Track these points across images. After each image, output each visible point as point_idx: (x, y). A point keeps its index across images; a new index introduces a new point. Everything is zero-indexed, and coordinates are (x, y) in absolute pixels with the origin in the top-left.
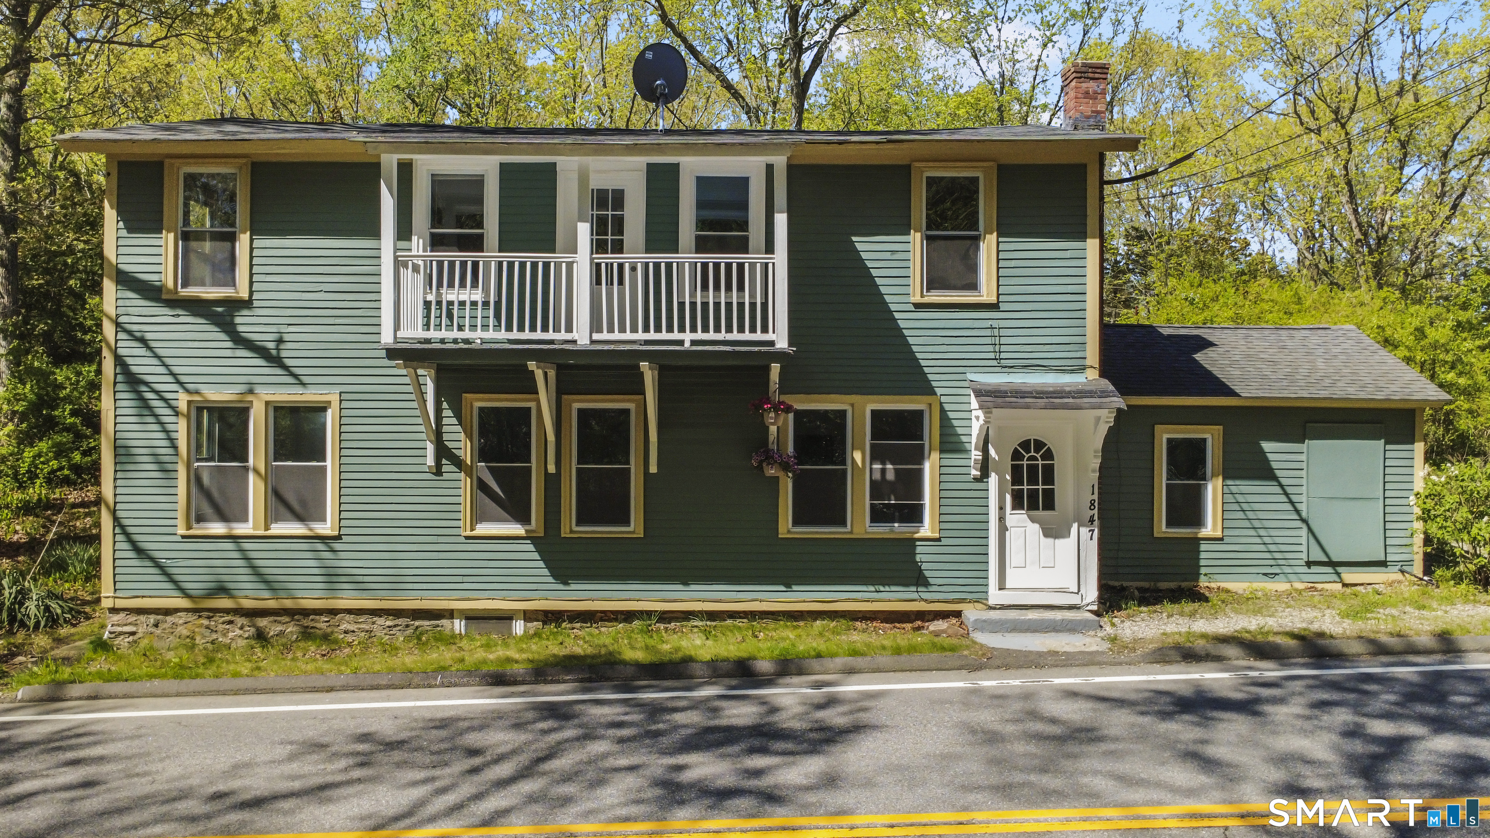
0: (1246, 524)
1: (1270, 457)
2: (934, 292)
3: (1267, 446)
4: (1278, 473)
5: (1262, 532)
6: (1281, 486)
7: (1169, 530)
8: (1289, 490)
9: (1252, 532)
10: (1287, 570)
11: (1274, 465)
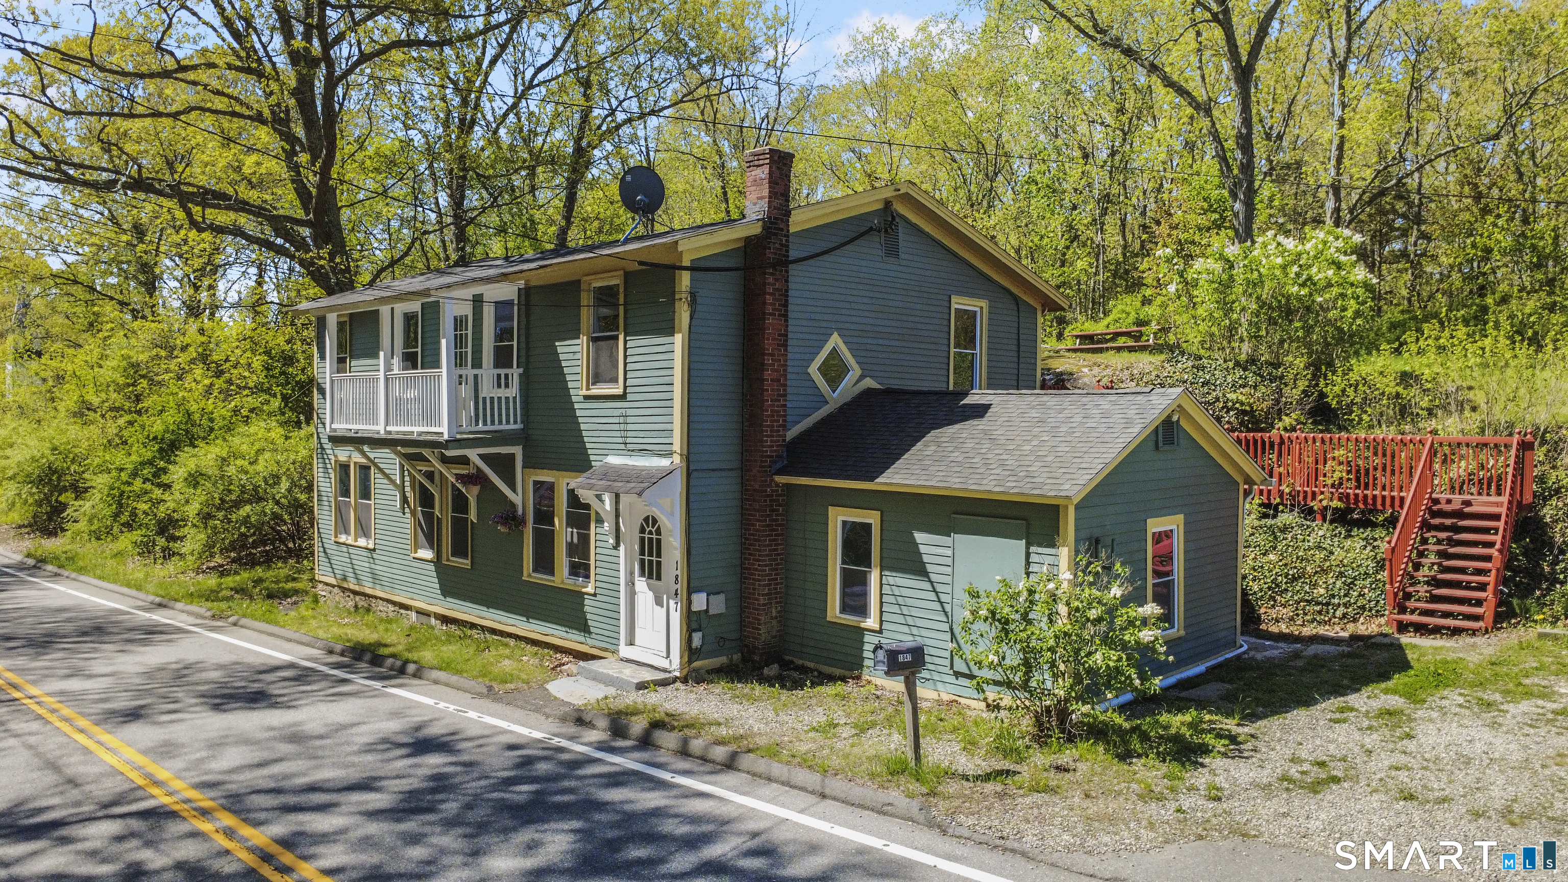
0: (901, 619)
1: (923, 549)
2: (599, 385)
3: (920, 537)
4: (929, 568)
5: (915, 631)
6: (932, 583)
7: (843, 616)
8: (939, 588)
9: (905, 629)
10: (936, 677)
11: (926, 558)
